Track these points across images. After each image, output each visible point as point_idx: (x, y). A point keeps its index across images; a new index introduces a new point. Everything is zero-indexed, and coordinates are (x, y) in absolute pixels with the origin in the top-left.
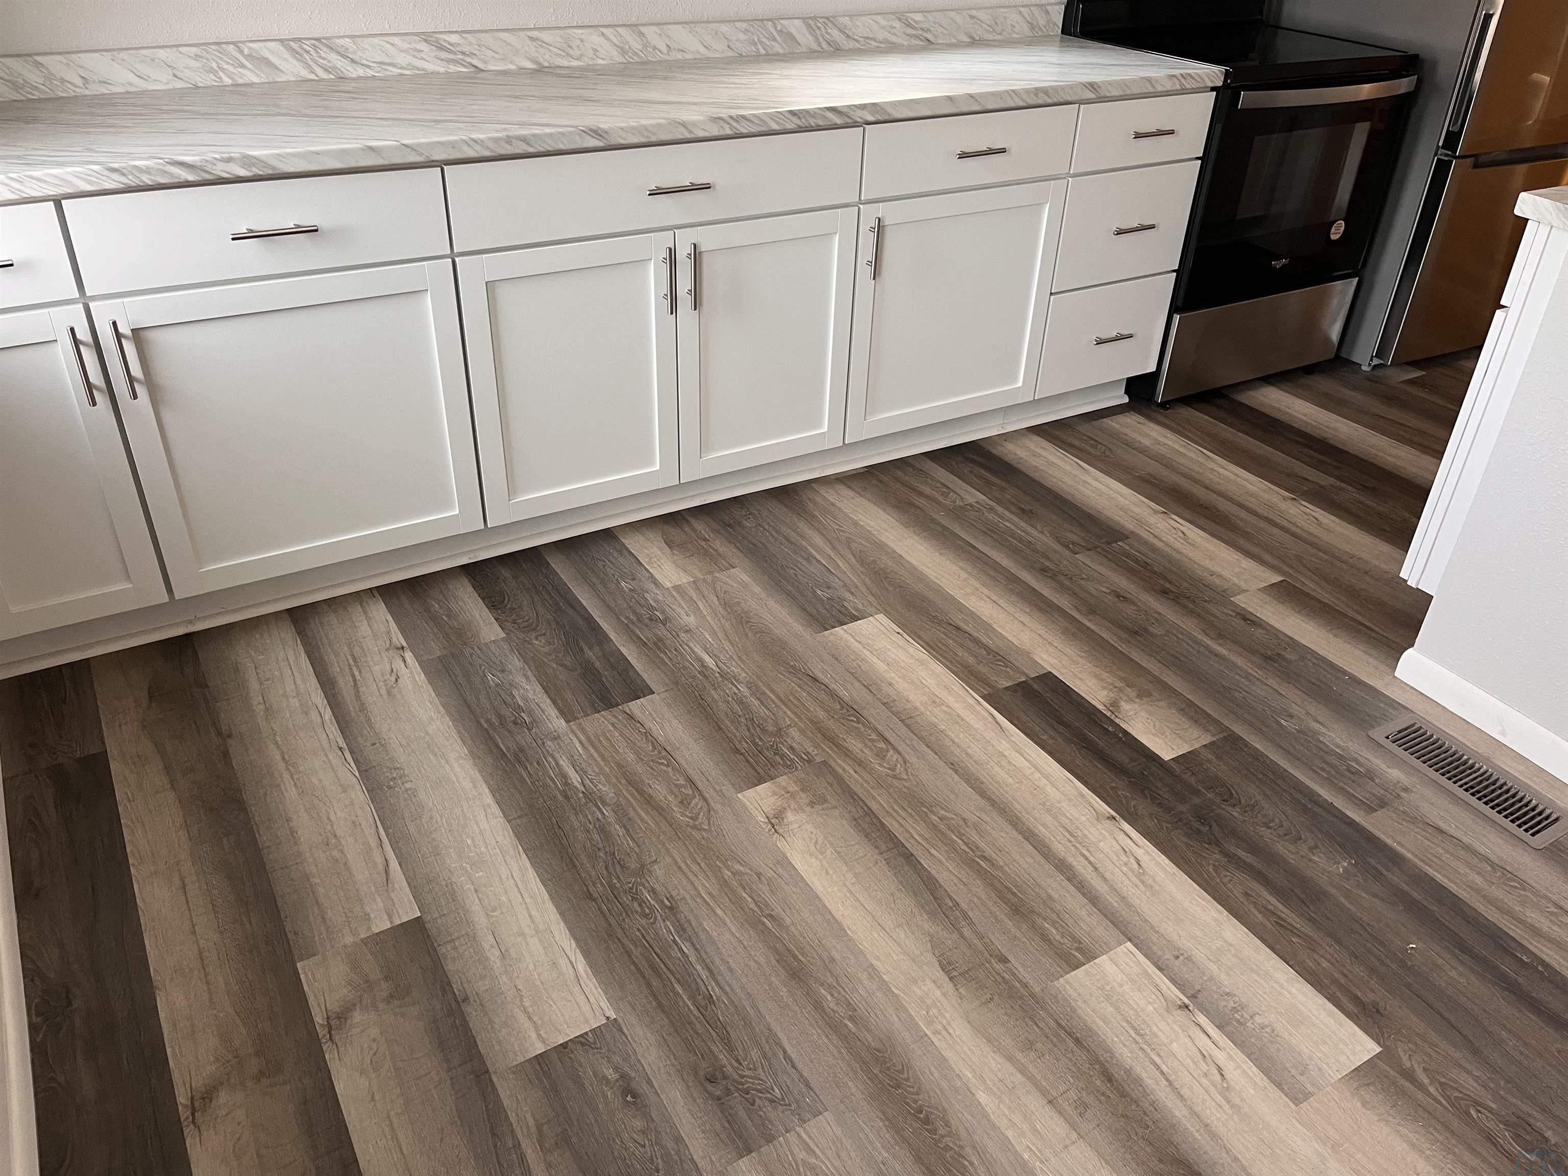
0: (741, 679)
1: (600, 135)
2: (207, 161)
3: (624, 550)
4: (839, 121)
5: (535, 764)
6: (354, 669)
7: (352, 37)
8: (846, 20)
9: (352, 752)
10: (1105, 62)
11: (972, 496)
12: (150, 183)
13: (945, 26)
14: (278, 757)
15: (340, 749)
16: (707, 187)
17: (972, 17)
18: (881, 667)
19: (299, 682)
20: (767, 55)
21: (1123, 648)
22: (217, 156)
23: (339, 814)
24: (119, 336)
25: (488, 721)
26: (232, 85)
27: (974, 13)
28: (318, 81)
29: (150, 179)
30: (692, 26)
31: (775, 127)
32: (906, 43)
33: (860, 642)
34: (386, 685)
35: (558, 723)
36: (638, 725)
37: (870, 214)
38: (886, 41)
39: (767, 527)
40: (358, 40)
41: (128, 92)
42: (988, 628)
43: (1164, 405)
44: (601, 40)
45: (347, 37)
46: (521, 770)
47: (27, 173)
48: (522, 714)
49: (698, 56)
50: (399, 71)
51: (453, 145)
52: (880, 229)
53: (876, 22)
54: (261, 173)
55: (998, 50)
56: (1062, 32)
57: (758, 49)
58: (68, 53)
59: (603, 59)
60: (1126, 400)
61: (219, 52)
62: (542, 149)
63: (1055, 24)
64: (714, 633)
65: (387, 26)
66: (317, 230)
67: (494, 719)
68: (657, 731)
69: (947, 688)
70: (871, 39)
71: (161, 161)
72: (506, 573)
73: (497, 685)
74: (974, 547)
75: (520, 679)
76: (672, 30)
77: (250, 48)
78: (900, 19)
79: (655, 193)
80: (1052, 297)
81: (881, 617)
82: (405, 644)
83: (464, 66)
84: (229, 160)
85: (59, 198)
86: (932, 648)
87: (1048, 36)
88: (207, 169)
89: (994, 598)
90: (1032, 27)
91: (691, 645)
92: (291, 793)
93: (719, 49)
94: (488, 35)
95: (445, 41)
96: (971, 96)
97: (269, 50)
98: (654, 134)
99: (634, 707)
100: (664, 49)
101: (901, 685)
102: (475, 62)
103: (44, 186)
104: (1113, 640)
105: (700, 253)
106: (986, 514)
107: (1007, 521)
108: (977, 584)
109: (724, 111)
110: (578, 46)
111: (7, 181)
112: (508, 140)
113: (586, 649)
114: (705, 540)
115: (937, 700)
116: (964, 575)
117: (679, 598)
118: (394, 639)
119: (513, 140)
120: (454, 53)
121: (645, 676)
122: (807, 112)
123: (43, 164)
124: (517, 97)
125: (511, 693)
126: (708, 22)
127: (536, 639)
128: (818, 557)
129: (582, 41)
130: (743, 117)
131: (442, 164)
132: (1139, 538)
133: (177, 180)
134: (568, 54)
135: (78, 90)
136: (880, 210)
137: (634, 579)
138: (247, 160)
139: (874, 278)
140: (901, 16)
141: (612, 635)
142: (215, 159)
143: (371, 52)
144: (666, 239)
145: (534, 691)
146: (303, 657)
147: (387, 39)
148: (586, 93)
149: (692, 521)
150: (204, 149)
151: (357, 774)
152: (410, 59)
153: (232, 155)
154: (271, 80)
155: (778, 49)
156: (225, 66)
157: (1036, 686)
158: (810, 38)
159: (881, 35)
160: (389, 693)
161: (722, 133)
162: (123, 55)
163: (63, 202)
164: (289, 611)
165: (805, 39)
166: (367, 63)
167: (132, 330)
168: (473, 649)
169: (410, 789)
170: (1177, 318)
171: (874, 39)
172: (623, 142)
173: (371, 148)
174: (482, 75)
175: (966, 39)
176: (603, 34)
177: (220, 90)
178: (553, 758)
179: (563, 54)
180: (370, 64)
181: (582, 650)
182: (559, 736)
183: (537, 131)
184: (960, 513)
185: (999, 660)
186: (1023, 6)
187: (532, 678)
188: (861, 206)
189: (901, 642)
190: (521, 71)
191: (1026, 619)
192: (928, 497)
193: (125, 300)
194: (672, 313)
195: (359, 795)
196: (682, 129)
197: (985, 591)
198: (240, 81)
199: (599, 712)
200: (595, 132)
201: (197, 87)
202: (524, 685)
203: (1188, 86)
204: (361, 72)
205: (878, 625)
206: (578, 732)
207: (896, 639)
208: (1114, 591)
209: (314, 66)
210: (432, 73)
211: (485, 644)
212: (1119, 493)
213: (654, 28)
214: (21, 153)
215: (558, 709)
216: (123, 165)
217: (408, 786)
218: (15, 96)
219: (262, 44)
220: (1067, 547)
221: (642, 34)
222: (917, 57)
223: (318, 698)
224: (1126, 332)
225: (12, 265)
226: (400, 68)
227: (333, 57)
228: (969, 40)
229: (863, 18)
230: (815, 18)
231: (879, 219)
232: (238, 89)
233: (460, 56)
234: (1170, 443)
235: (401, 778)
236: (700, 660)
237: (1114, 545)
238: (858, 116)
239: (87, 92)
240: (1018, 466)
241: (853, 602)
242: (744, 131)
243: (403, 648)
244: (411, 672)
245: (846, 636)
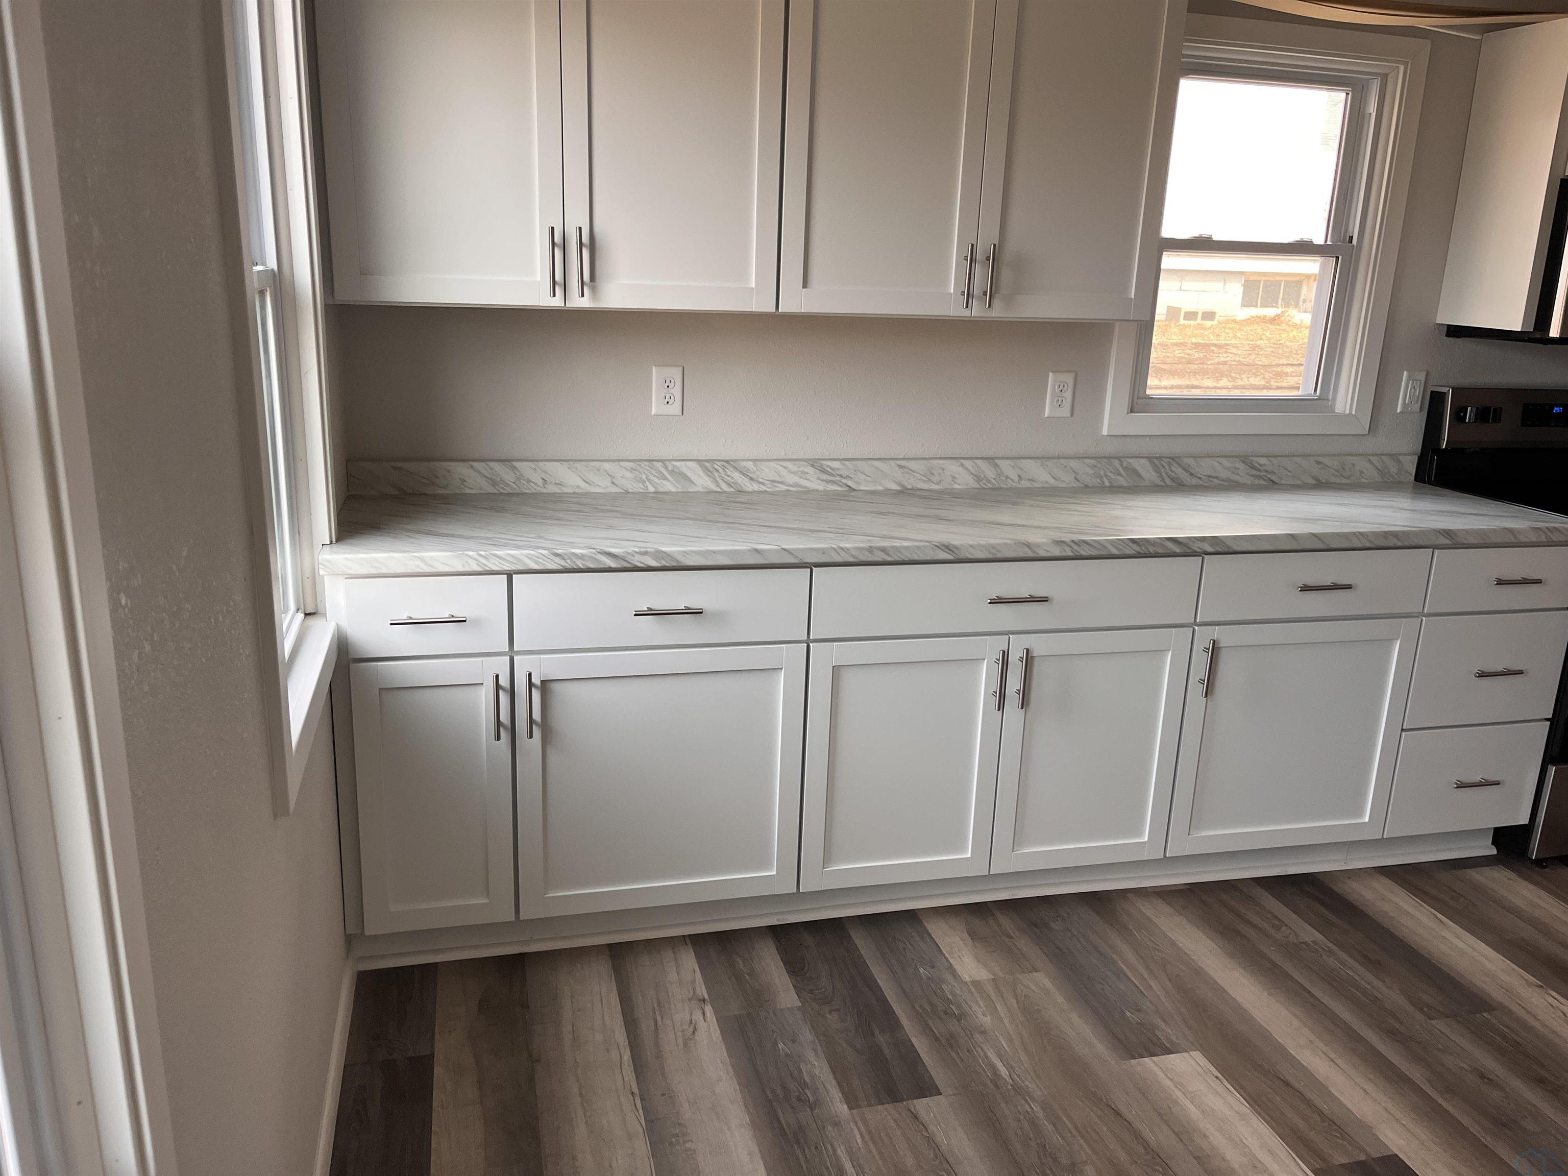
0: (1035, 1096)
1: (951, 550)
2: (629, 553)
3: (926, 934)
4: (1177, 550)
5: (813, 1149)
6: (657, 1013)
7: (754, 461)
8: (1190, 461)
9: (642, 1099)
10: (1462, 510)
11: (1309, 934)
12: (582, 567)
13: (1290, 470)
14: (576, 1090)
15: (633, 1093)
16: (1044, 600)
17: (1318, 463)
18: (1193, 1112)
19: (606, 1018)
20: (1111, 487)
21: (1487, 1140)
22: (637, 550)
23: (620, 1162)
24: (531, 685)
25: (773, 1091)
26: (655, 493)
27: (1320, 459)
28: (722, 493)
29: (583, 564)
30: (1044, 460)
31: (1115, 552)
32: (1249, 483)
33: (1171, 1080)
34: (684, 1035)
35: (841, 1108)
36: (922, 1127)
37: (1204, 636)
38: (1228, 480)
39: (1076, 933)
40: (758, 463)
41: (575, 493)
42: (1323, 1089)
43: (1540, 863)
44: (960, 469)
45: (750, 460)
46: (799, 1152)
47: (493, 552)
48: (807, 1091)
49: (1046, 486)
50: (786, 488)
51: (823, 551)
52: (1215, 650)
53: (1220, 464)
54: (668, 565)
55: (1344, 494)
56: (1416, 479)
57: (1103, 482)
58: (537, 461)
59: (959, 484)
60: (1495, 852)
61: (651, 468)
62: (898, 559)
63: (1407, 472)
64: (1010, 1040)
65: (784, 453)
66: (701, 613)
67: (780, 1091)
68: (941, 1139)
69: (1271, 1152)
70: (1214, 477)
71: (594, 551)
72: (809, 940)
73: (787, 1055)
74: (1309, 992)
75: (810, 1055)
76: (1025, 463)
77: (674, 466)
78: (1244, 462)
79: (997, 601)
80: (1404, 734)
81: (1197, 1055)
82: (706, 997)
83: (840, 486)
84: (645, 553)
85: (511, 572)
86: (1255, 1102)
87: (1400, 482)
88: (626, 559)
89: (1333, 1056)
90: (1382, 473)
91: (985, 1048)
92: (581, 1130)
93: (1067, 479)
94: (863, 463)
95: (827, 466)
96: (1314, 535)
97: (688, 468)
98: (1000, 552)
99: (921, 1105)
100: (1016, 478)
101: (1218, 1140)
102: (850, 483)
103: (502, 562)
104: (1475, 1129)
105: (1032, 657)
106: (1325, 957)
107: (1350, 968)
108: (1312, 1037)
109: (1069, 535)
110: (940, 474)
111: (477, 557)
112: (870, 550)
113: (877, 1032)
114: (1010, 937)
115: (1259, 1165)
116: (1296, 1023)
117: (976, 995)
118: (698, 991)
119: (874, 550)
120: (834, 476)
121: (933, 1073)
122: (1147, 540)
123: (505, 545)
124: (881, 513)
125: (799, 1067)
126: (1058, 458)
127: (830, 1012)
128: (1129, 974)
129: (943, 469)
130: (1085, 542)
131: (811, 566)
132: (1509, 1012)
133: (603, 566)
134: (929, 480)
135: (538, 488)
136: (1216, 632)
137: (933, 967)
138: (658, 554)
139: (1206, 696)
140: (1245, 459)
141: (905, 1022)
142: (635, 552)
143: (767, 472)
144: (1000, 643)
145: (822, 1069)
146: (614, 994)
147: (781, 463)
148: (942, 513)
149: (999, 915)
150: (627, 543)
151: (643, 1124)
152: (796, 479)
153: (648, 550)
154: (685, 490)
155: (1122, 481)
156: (652, 478)
157: (1378, 1169)
158: (1154, 474)
159: (1224, 474)
160: (685, 1044)
161: (1063, 554)
162: (577, 465)
163: (514, 575)
164: (610, 946)
165: (1148, 473)
166: (761, 480)
167: (541, 681)
168: (768, 1012)
169: (689, 1150)
170: (1552, 770)
171: (1217, 478)
172: (970, 557)
173: (757, 551)
174: (853, 494)
175: (1311, 481)
176: (962, 464)
177: (643, 497)
178: (832, 1146)
179: (925, 479)
180: (763, 481)
181: (873, 1034)
182: (840, 1122)
183: (897, 543)
184: (1294, 950)
185: (1335, 1130)
186: (1373, 455)
187: (822, 1055)
188: (1196, 628)
189: (1220, 1089)
190: (887, 492)
191: (1369, 1087)
192: (1255, 927)
193: (542, 656)
194: (999, 710)
195: (642, 1146)
196: (1027, 550)
197: (1321, 1045)
198: (661, 490)
199: (883, 1104)
200: (946, 547)
201: (627, 492)
202: (812, 1059)
203: (1554, 539)
204: (756, 487)
205: (1194, 1063)
206: (859, 1122)
207: (1215, 1084)
208: (1477, 1069)
209: (720, 481)
210: (813, 490)
211: (781, 1010)
212: (1484, 956)
213: (1009, 462)
214: (490, 536)
215: (844, 1094)
216: (564, 551)
217: (688, 1145)
218: (491, 490)
219: (683, 463)
220: (1421, 1010)
221: (996, 466)
222: (1258, 495)
223: (621, 1037)
224: (1492, 778)
225: (465, 621)
226: (788, 486)
227: (737, 476)
228: (1314, 482)
229: (1208, 459)
230: (1160, 458)
231: (1214, 642)
232: (659, 496)
233: (838, 478)
234: (1547, 906)
235: (683, 1136)
236: (993, 1067)
237: (1478, 1015)
238: (1196, 547)
239: (544, 491)
240: (1362, 908)
241: (1167, 1031)
242: (1084, 553)
243: (704, 1000)
244: (709, 1027)
245: (1155, 1068)
